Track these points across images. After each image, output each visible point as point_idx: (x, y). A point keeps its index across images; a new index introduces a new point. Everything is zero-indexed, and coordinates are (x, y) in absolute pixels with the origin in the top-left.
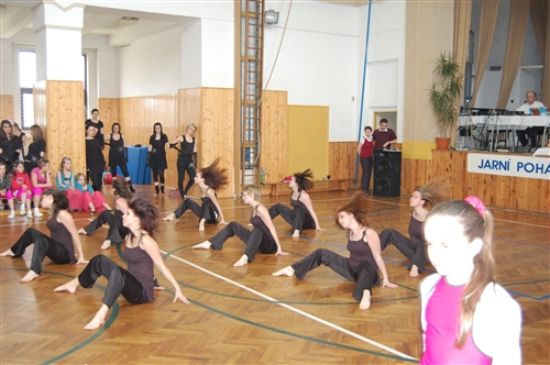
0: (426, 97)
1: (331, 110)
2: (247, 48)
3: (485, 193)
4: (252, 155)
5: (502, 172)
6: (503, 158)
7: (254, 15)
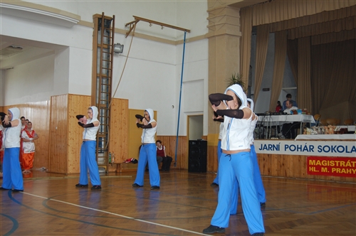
1: (158, 114)
2: (101, 68)
3: (264, 167)
4: (103, 143)
5: (275, 152)
6: (275, 142)
7: (106, 47)
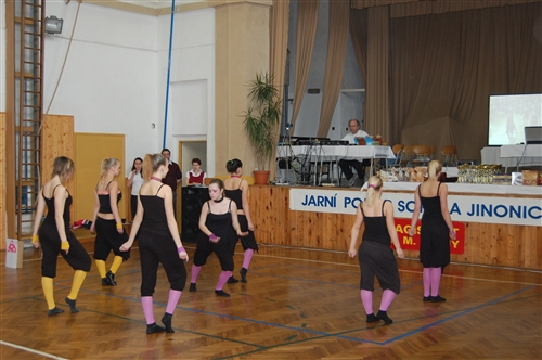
0: (241, 125)
1: (127, 139)
2: (23, 62)
3: (310, 233)
4: (29, 196)
5: (328, 209)
6: (329, 194)
7: (31, 22)
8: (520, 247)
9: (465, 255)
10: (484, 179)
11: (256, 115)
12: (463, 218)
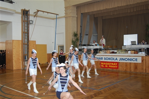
0: (71, 42)
1: (47, 46)
8: (131, 67)
9: (119, 69)
10: (122, 53)
11: (74, 40)
12: (118, 61)
